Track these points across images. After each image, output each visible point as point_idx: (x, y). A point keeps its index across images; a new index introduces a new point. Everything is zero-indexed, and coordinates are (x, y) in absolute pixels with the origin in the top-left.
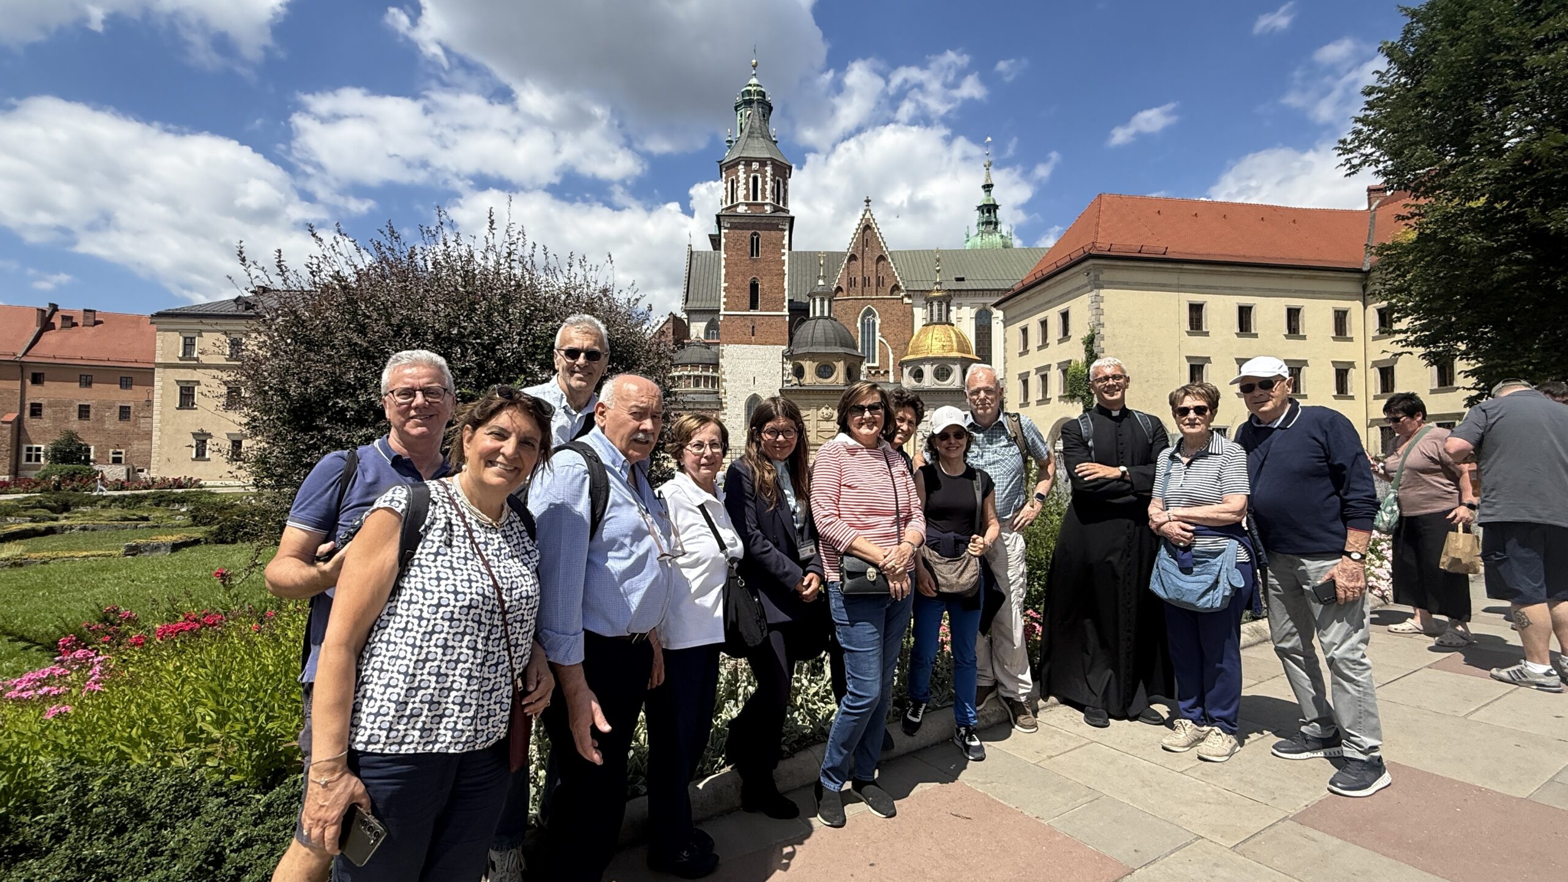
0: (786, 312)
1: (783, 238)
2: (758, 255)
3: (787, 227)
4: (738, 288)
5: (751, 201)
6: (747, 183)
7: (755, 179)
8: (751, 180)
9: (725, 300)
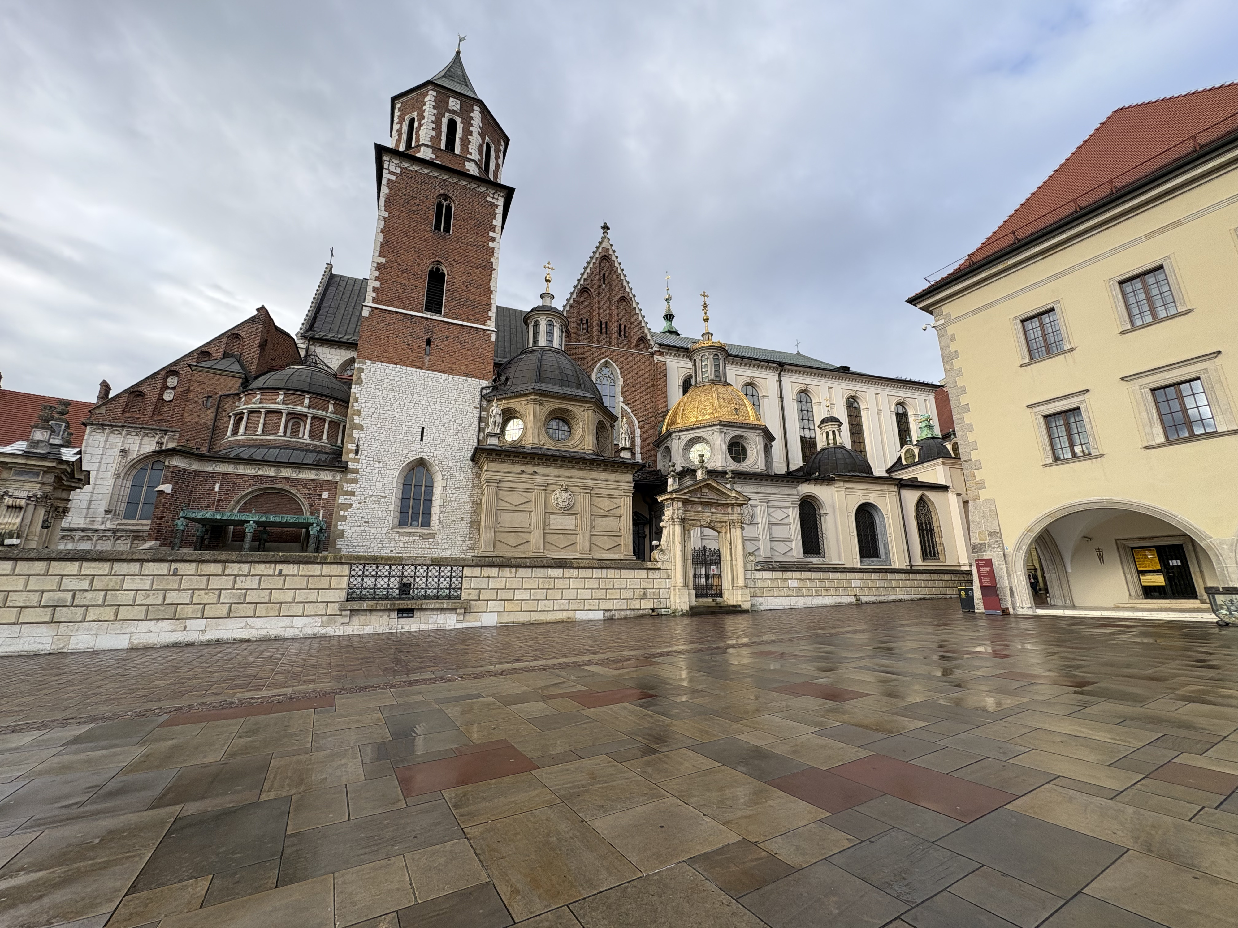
0: (491, 326)
1: (494, 215)
2: (447, 229)
3: (501, 203)
4: (405, 271)
5: (443, 147)
6: (437, 122)
7: (452, 125)
8: (445, 121)
9: (377, 284)
